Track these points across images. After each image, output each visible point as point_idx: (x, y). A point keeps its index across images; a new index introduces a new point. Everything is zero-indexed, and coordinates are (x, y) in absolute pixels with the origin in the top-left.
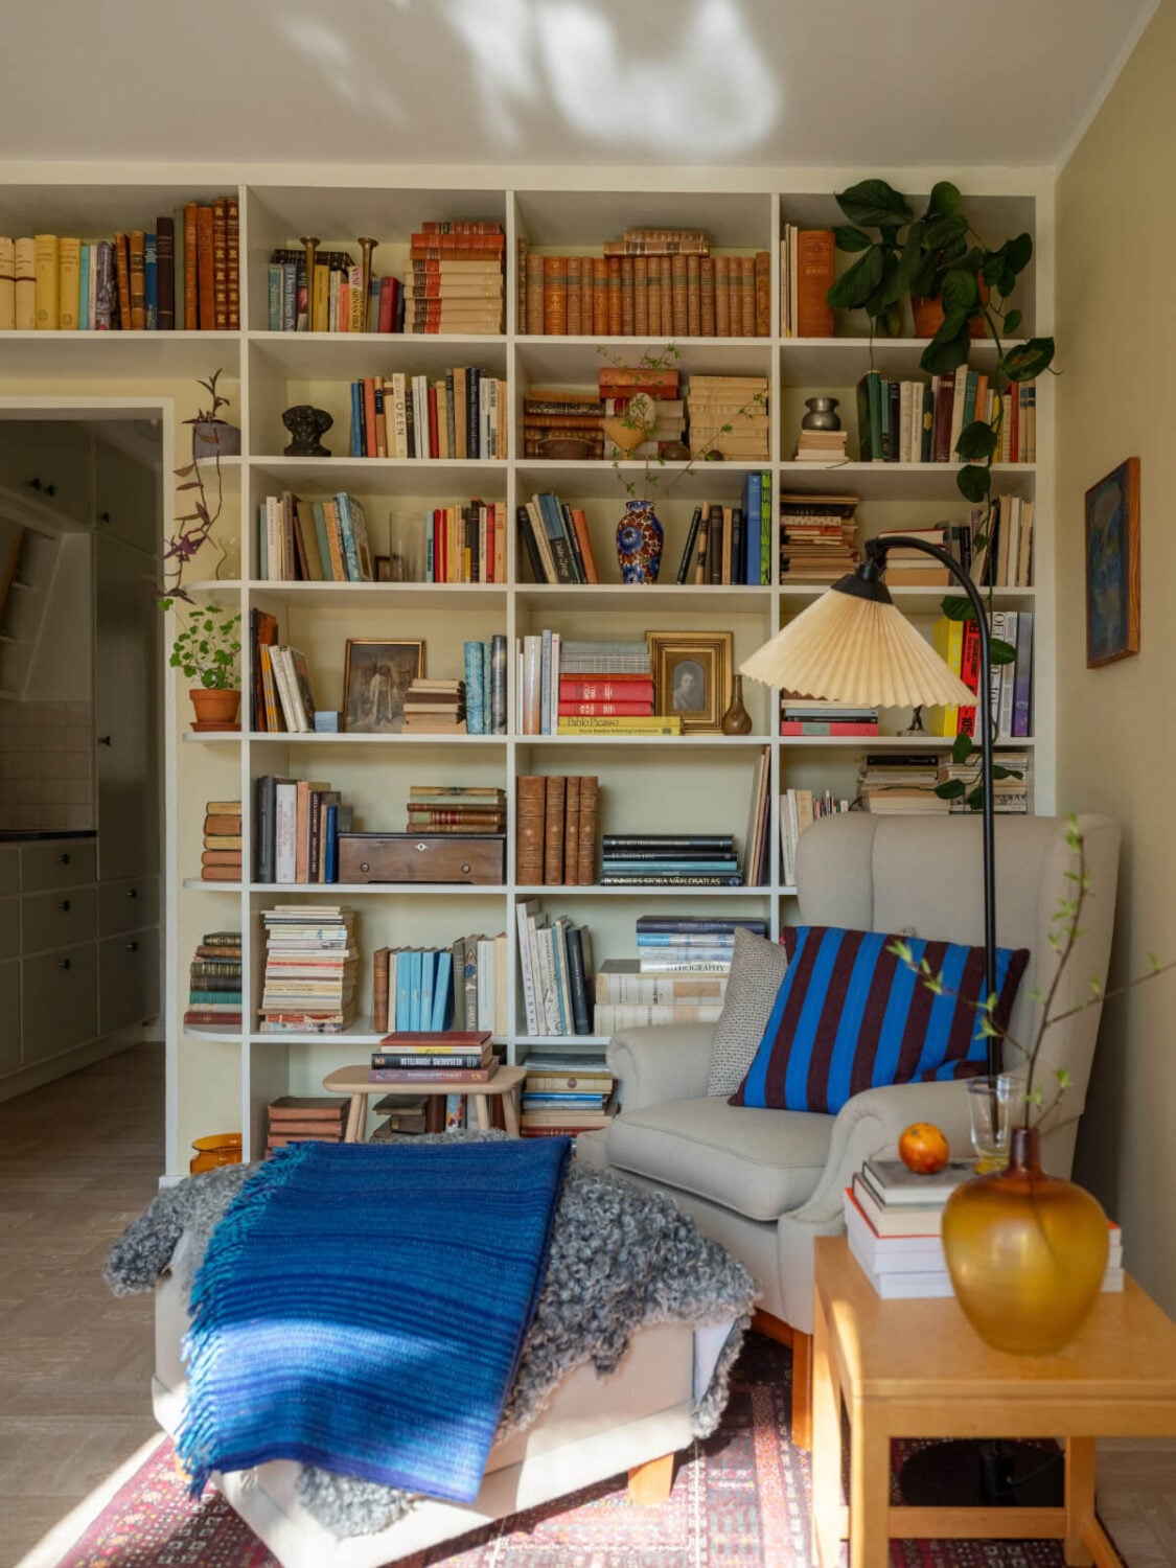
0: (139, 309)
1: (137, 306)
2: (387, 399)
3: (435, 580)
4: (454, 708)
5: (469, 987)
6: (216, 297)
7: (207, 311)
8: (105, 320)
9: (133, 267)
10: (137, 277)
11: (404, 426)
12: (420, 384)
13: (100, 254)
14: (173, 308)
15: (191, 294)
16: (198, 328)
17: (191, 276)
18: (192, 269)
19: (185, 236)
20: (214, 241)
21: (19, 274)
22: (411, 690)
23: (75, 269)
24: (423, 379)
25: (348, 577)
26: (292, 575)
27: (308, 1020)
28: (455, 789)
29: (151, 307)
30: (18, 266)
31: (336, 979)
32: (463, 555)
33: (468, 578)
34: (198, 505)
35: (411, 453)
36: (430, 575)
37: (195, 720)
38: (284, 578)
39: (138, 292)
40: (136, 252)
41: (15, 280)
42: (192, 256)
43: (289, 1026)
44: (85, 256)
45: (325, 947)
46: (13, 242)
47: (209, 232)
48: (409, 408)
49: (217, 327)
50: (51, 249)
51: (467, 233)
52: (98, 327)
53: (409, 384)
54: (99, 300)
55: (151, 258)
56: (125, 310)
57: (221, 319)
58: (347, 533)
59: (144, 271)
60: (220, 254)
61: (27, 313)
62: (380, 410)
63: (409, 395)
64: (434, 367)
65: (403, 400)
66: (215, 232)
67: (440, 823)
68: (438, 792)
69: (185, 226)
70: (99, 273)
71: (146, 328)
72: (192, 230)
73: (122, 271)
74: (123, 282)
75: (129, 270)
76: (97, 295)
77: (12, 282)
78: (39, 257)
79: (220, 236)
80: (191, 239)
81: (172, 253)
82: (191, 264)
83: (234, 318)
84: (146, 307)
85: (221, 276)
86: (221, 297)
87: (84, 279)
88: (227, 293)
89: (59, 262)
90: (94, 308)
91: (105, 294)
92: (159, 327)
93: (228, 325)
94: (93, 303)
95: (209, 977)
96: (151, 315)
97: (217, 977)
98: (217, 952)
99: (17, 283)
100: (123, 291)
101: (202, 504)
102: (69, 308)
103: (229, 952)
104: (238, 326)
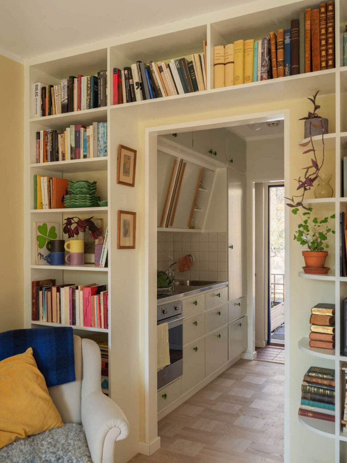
0: (282, 67)
1: (280, 66)
6: (321, 54)
7: (316, 62)
8: (265, 76)
9: (278, 47)
10: (280, 52)
13: (263, 44)
14: (299, 64)
15: (308, 55)
16: (312, 71)
17: (308, 46)
18: (308, 42)
19: (305, 26)
20: (320, 25)
21: (227, 61)
23: (251, 53)
29: (287, 65)
30: (226, 57)
34: (313, 161)
37: (305, 266)
39: (281, 59)
40: (280, 40)
41: (225, 64)
42: (308, 35)
44: (256, 47)
46: (224, 47)
47: (317, 21)
49: (321, 68)
50: (241, 47)
52: (262, 79)
54: (262, 66)
55: (288, 41)
56: (274, 69)
57: (324, 64)
59: (284, 48)
60: (323, 31)
61: (230, 78)
66: (320, 21)
69: (305, 21)
70: (263, 53)
71: (284, 75)
72: (308, 22)
73: (273, 51)
74: (273, 56)
75: (276, 49)
76: (262, 64)
77: (223, 65)
78: (235, 51)
79: (323, 22)
80: (308, 27)
81: (298, 36)
82: (308, 40)
83: (330, 63)
84: (284, 66)
85: (323, 42)
86: (324, 53)
87: (256, 58)
88: (327, 51)
89: (244, 52)
90: (260, 70)
91: (266, 63)
92: (291, 74)
93: (327, 67)
94: (260, 68)
95: (311, 393)
96: (287, 69)
97: (315, 393)
98: (314, 380)
99: (226, 65)
100: (274, 60)
101: (315, 160)
102: (249, 73)
103: (320, 381)
104: (334, 66)
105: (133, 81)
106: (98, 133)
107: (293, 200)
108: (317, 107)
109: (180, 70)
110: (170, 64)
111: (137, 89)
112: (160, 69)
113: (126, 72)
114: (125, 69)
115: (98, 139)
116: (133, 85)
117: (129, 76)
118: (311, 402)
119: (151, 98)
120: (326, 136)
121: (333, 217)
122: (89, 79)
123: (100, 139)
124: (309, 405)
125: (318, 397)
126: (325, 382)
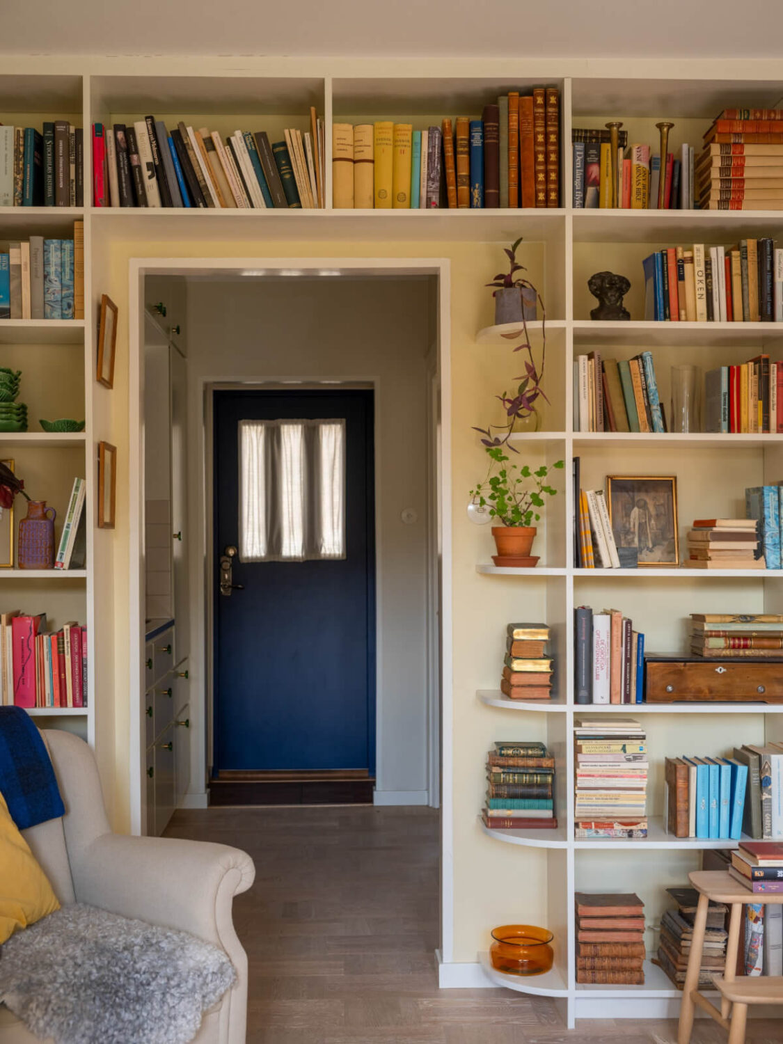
0: (465, 188)
1: (463, 185)
2: (688, 267)
3: (730, 430)
4: (753, 545)
5: (765, 796)
6: (536, 177)
7: (528, 190)
8: (435, 198)
9: (460, 149)
10: (463, 159)
11: (704, 292)
12: (718, 253)
13: (430, 139)
14: (499, 189)
15: (514, 175)
16: (520, 206)
17: (514, 158)
18: (514, 151)
19: (509, 122)
20: (535, 126)
21: (359, 157)
22: (715, 529)
23: (408, 150)
24: (721, 250)
25: (653, 429)
26: (602, 426)
27: (617, 827)
28: (745, 616)
29: (477, 185)
30: (357, 149)
31: (641, 789)
32: (756, 406)
33: (760, 428)
34: (527, 364)
35: (710, 316)
36: (725, 425)
37: (496, 554)
38: (595, 428)
39: (464, 172)
40: (462, 136)
41: (355, 162)
42: (515, 140)
43: (601, 832)
44: (417, 139)
45: (629, 760)
46: (353, 128)
47: (531, 118)
48: (708, 275)
49: (537, 205)
50: (389, 135)
51: (764, 117)
52: (429, 205)
53: (707, 255)
54: (429, 179)
55: (477, 142)
56: (451, 188)
57: (541, 196)
58: (652, 387)
59: (470, 153)
60: (541, 138)
61: (366, 192)
62: (681, 277)
63: (708, 263)
64: (730, 237)
65: (702, 268)
66: (535, 119)
67: (734, 647)
68: (731, 619)
69: (509, 113)
70: (430, 155)
71: (471, 206)
72: (515, 117)
73: (450, 154)
74: (450, 163)
75: (455, 153)
76: (429, 174)
77: (352, 164)
78: (376, 142)
79: (540, 122)
80: (514, 124)
81: (498, 138)
82: (514, 147)
83: (553, 196)
84: (471, 185)
85: (541, 158)
86: (541, 177)
87: (416, 161)
88: (547, 173)
89: (395, 146)
90: (426, 187)
91: (436, 174)
92: (484, 205)
93: (547, 204)
94: (424, 183)
95: (508, 785)
96: (477, 194)
97: (515, 785)
98: (511, 762)
99: (357, 164)
100: (450, 171)
101: (531, 364)
102: (404, 187)
103: (521, 762)
104: (560, 203)
105: (139, 159)
106: (46, 263)
107: (488, 434)
108: (516, 267)
109: (255, 157)
110: (233, 139)
111: (150, 177)
112: (209, 145)
113: (120, 135)
114: (117, 128)
115: (45, 277)
116: (139, 167)
117: (128, 147)
118: (509, 802)
119: (184, 206)
120: (550, 324)
121: (560, 465)
122: (21, 135)
123: (53, 277)
124: (504, 807)
125: (520, 791)
126: (531, 762)
